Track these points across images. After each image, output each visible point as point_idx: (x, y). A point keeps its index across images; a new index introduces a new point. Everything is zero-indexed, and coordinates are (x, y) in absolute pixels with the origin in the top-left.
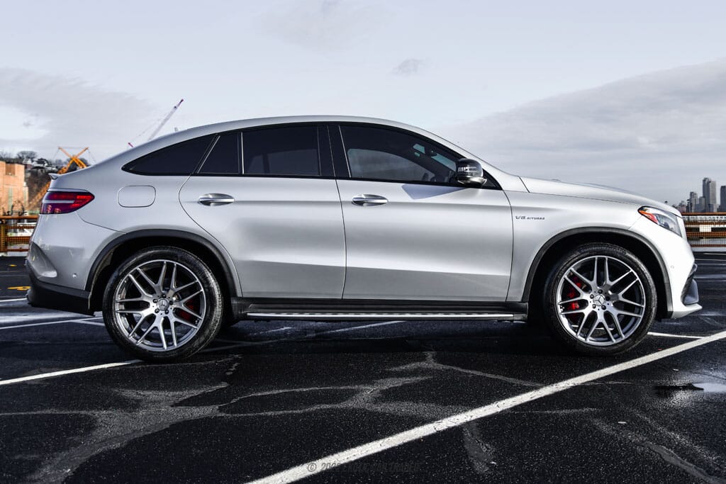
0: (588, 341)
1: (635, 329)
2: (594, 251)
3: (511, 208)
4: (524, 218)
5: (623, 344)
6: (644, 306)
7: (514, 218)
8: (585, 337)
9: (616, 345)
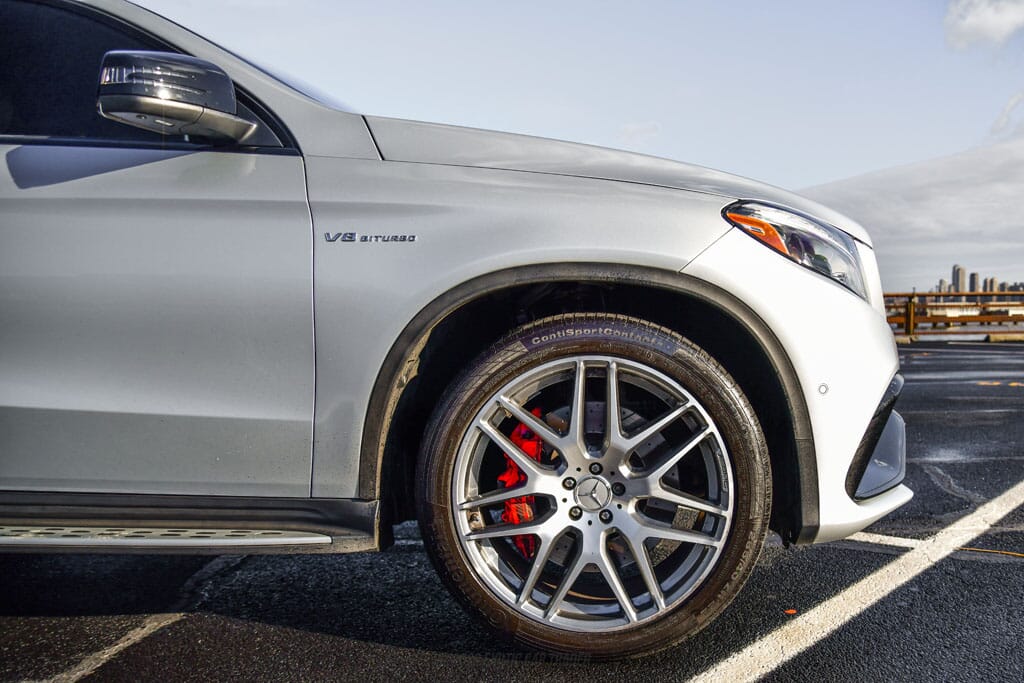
0: (554, 618)
1: (698, 583)
2: (572, 341)
3: (313, 209)
4: (350, 237)
5: (660, 628)
6: (728, 514)
7: (321, 238)
8: (545, 607)
9: (638, 629)
